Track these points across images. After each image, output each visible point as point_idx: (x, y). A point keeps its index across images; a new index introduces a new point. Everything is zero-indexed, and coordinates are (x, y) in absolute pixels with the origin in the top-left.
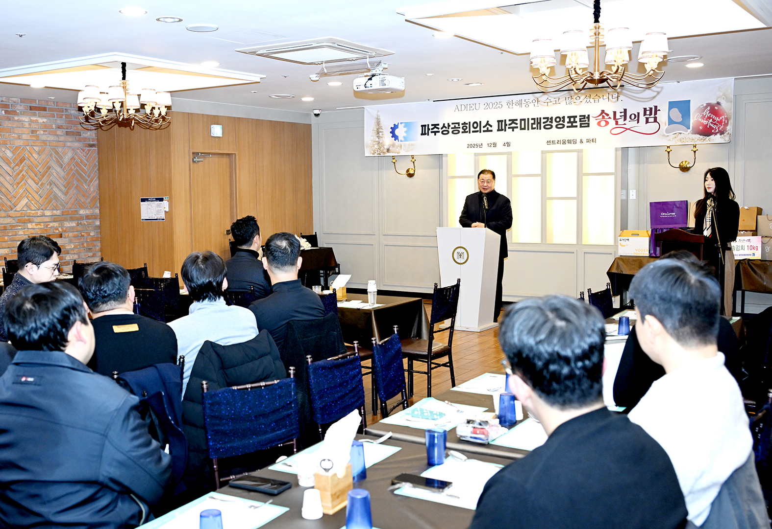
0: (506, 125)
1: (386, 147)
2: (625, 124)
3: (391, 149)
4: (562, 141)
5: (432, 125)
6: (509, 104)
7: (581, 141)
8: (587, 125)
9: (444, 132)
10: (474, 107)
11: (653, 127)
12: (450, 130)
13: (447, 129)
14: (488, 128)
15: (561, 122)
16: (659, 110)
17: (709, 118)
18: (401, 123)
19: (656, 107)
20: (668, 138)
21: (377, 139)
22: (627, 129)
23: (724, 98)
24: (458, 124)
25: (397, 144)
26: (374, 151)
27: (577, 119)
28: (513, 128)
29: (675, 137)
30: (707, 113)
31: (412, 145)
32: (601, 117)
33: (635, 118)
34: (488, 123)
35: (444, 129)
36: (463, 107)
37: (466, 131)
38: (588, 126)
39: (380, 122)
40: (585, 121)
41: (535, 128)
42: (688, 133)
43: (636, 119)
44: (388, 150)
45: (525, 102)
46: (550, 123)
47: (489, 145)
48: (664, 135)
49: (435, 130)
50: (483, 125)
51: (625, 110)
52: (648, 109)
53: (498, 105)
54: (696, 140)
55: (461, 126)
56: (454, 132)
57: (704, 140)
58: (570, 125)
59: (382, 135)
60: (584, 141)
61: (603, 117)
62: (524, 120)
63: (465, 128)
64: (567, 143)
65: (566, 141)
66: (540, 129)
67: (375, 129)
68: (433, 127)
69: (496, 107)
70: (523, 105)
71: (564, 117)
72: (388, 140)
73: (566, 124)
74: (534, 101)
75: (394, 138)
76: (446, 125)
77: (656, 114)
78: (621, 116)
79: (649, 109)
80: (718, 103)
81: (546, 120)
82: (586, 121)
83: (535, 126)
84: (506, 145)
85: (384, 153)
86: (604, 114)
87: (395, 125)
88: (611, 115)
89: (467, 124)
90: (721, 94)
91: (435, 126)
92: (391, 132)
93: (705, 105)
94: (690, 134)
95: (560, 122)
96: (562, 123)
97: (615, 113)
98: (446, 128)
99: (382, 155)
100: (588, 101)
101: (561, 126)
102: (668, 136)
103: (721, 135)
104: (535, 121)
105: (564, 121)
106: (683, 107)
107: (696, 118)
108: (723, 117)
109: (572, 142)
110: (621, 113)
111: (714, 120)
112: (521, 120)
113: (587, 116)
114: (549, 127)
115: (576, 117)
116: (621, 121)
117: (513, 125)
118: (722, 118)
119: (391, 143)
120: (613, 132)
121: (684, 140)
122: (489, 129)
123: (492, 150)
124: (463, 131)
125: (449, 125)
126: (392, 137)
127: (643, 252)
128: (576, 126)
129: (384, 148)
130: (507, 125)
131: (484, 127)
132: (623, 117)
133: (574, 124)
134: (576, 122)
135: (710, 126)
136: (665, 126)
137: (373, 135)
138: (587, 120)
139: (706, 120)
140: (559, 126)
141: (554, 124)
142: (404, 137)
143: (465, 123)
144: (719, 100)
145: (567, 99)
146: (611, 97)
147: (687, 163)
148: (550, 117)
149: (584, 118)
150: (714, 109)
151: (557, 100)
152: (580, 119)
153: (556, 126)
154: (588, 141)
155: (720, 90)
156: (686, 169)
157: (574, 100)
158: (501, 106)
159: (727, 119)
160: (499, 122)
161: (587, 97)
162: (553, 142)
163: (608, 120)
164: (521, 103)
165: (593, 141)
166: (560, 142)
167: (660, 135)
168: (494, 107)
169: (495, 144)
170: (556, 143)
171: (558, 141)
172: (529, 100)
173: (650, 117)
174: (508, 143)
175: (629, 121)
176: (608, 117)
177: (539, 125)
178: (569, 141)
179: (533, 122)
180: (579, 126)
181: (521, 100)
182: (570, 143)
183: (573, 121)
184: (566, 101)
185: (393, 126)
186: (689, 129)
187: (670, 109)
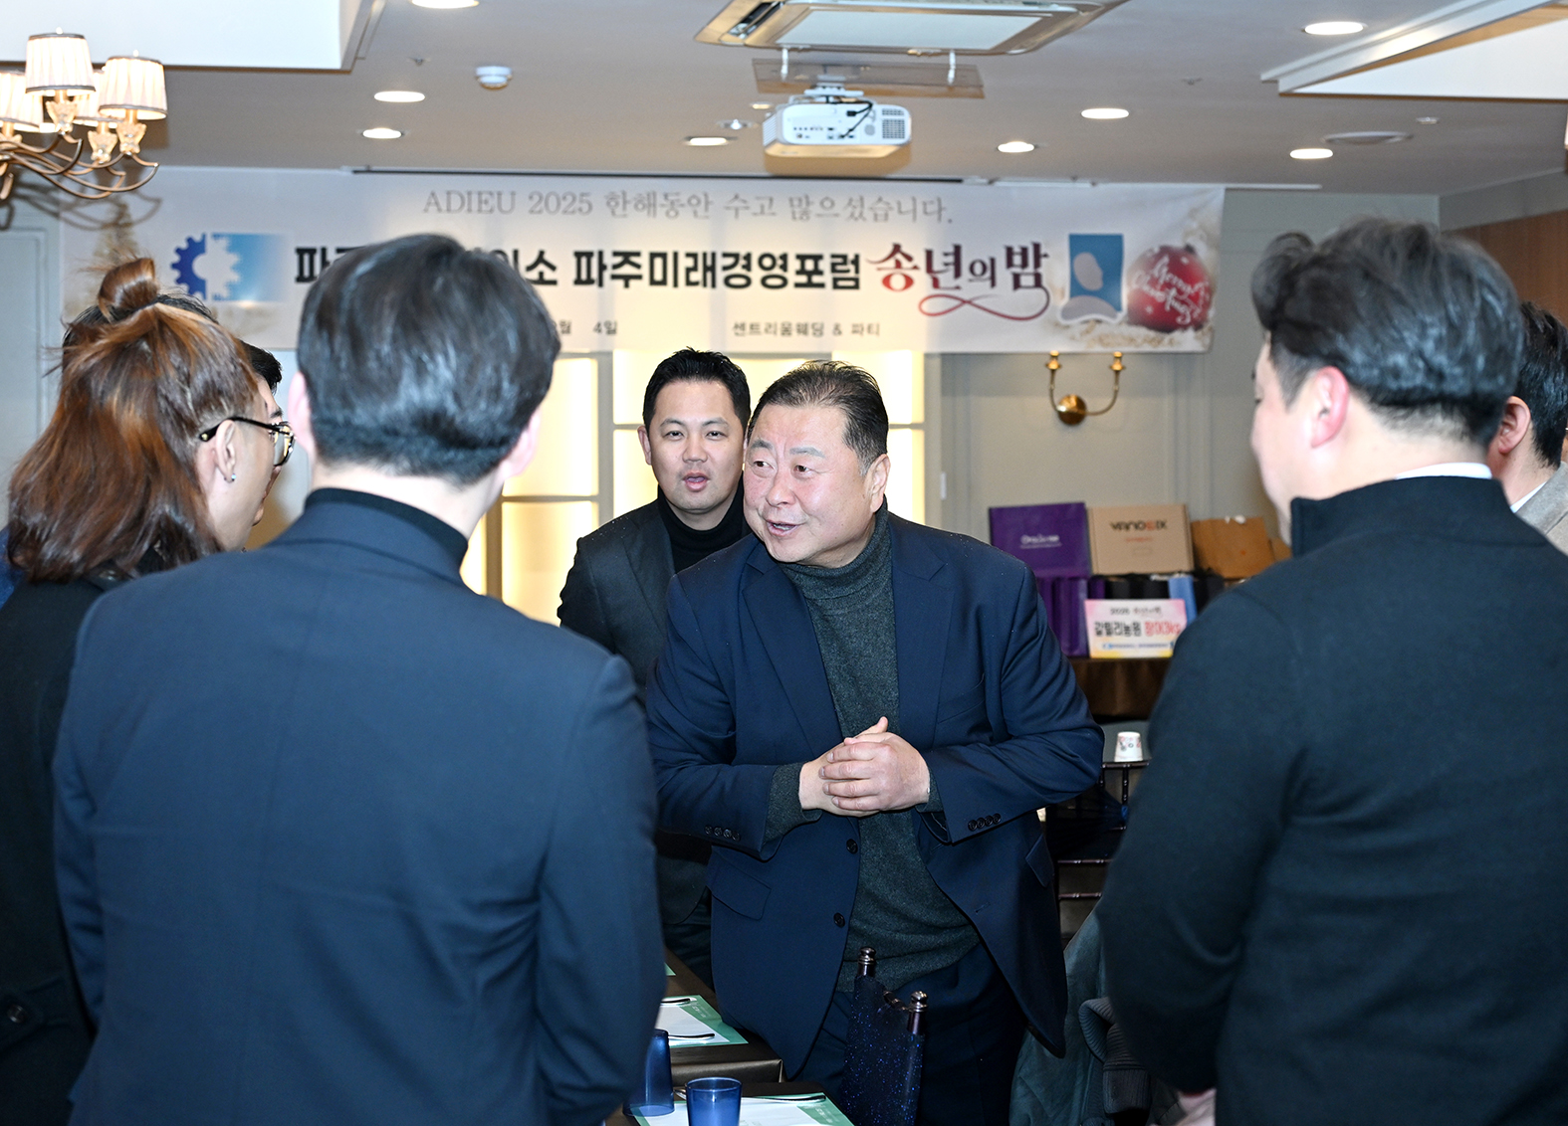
0: (602, 267)
2: (958, 288)
4: (779, 326)
6: (613, 203)
7: (838, 330)
8: (852, 283)
10: (493, 202)
11: (1031, 298)
14: (541, 274)
15: (777, 271)
16: (1046, 256)
17: (1168, 285)
18: (216, 236)
19: (1037, 247)
20: (1069, 332)
22: (964, 302)
23: (1202, 236)
27: (825, 265)
28: (627, 279)
29: (1087, 332)
30: (1162, 271)
31: (261, 313)
32: (891, 263)
33: (983, 273)
34: (541, 258)
36: (456, 202)
38: (856, 287)
39: (127, 224)
40: (846, 272)
41: (696, 284)
42: (1117, 320)
43: (988, 274)
45: (664, 202)
46: (744, 272)
48: (1057, 325)
50: (524, 262)
51: (957, 250)
52: (1017, 249)
53: (577, 204)
54: (1139, 341)
57: (1159, 342)
58: (803, 279)
60: (846, 329)
61: (898, 265)
62: (663, 256)
65: (794, 326)
66: (714, 285)
69: (571, 209)
70: (661, 212)
71: (784, 257)
73: (792, 277)
74: (694, 201)
75: (185, 286)
77: (1037, 264)
78: (946, 264)
79: (1019, 250)
80: (1189, 250)
81: (730, 261)
82: (848, 271)
83: (696, 276)
84: (604, 329)
86: (899, 256)
87: (190, 240)
88: (921, 261)
90: (1195, 225)
92: (175, 266)
93: (1156, 250)
94: (1123, 324)
95: (773, 270)
96: (780, 272)
97: (929, 254)
100: (857, 214)
101: (779, 282)
102: (1068, 327)
103: (1196, 330)
104: (696, 262)
105: (784, 267)
106: (1103, 252)
107: (1137, 284)
108: (1201, 285)
109: (810, 331)
110: (946, 254)
111: (1180, 292)
112: (653, 256)
113: (851, 257)
114: (742, 281)
115: (821, 257)
117: (627, 270)
118: (1200, 288)
120: (926, 306)
122: (546, 277)
126: (181, 280)
128: (821, 285)
130: (605, 267)
131: (530, 268)
132: (952, 267)
133: (816, 279)
134: (820, 273)
135: (1170, 306)
136: (1061, 300)
138: (851, 267)
139: (1162, 289)
140: (770, 282)
141: (756, 274)
144: (1191, 241)
145: (796, 203)
146: (920, 208)
147: (1073, 402)
148: (743, 253)
149: (845, 263)
150: (1179, 264)
151: (766, 203)
152: (834, 265)
153: (763, 281)
154: (857, 330)
155: (1193, 213)
156: (1073, 418)
157: (815, 208)
158: (585, 207)
159: (1209, 290)
160: (578, 255)
161: (854, 203)
162: (754, 328)
163: (912, 274)
164: (652, 203)
165: (870, 331)
166: (773, 329)
167: (1051, 320)
168: (562, 208)
169: (568, 323)
170: (763, 331)
171: (769, 326)
172: (678, 197)
173: (1025, 271)
174: (608, 324)
175: (970, 280)
176: (911, 265)
177: (709, 274)
178: (802, 328)
179: (692, 265)
180: (829, 284)
181: (652, 195)
182: (805, 333)
183: (812, 268)
184: (794, 209)
185: (184, 245)
186: (1118, 308)
187: (1073, 254)
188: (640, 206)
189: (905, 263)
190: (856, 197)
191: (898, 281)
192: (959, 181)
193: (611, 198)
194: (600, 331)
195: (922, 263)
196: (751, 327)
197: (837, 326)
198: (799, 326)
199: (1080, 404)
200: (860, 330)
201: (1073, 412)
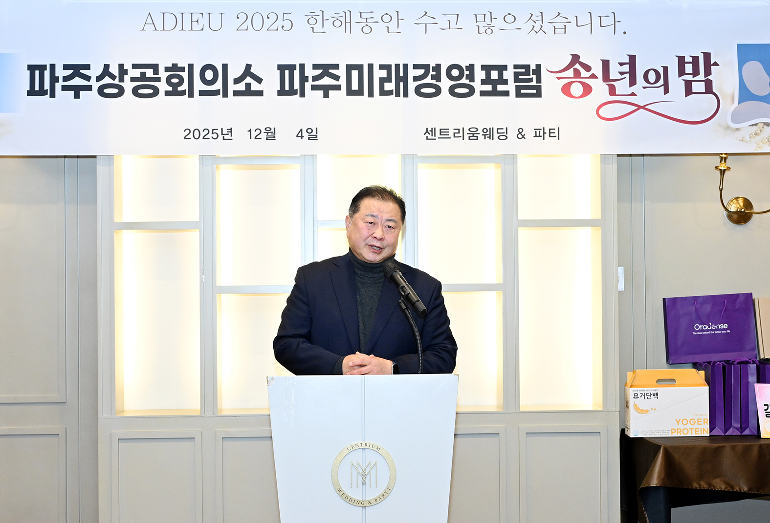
0: (304, 79)
2: (633, 94)
4: (467, 131)
5: (66, 67)
6: (312, 21)
7: (521, 134)
8: (534, 91)
9: (107, 91)
10: (204, 21)
11: (704, 104)
12: (128, 85)
13: (117, 81)
14: (248, 85)
15: (464, 81)
16: (716, 64)
19: (707, 56)
20: (739, 135)
22: (639, 107)
24: (155, 67)
27: (508, 75)
28: (326, 90)
29: (756, 134)
32: (570, 73)
33: (657, 80)
34: (248, 71)
35: (107, 80)
36: (170, 22)
37: (180, 89)
38: (538, 95)
40: (528, 81)
41: (390, 93)
43: (661, 82)
45: (360, 20)
46: (434, 82)
47: (254, 134)
48: (728, 128)
49: (77, 81)
50: (232, 75)
51: (632, 58)
52: (688, 59)
53: (280, 23)
55: (163, 75)
56: (141, 91)
58: (489, 88)
60: (529, 133)
61: (577, 74)
62: (360, 68)
63: (175, 80)
64: (481, 137)
65: (480, 131)
66: (406, 95)
68: (69, 72)
69: (274, 27)
70: (356, 28)
71: (471, 68)
73: (478, 86)
76: (114, 70)
77: (708, 72)
78: (622, 73)
79: (690, 60)
81: (421, 72)
82: (531, 80)
83: (389, 86)
84: (306, 135)
86: (577, 66)
88: (598, 70)
89: (182, 69)
91: (77, 70)
95: (462, 81)
96: (467, 82)
97: (606, 64)
98: (113, 77)
100: (537, 28)
101: (466, 91)
102: (738, 129)
104: (389, 74)
105: (471, 77)
109: (496, 135)
110: (621, 64)
112: (350, 68)
113: (533, 67)
114: (432, 90)
115: (505, 67)
116: (623, 87)
117: (326, 81)
120: (605, 112)
122: (253, 89)
123: (263, 146)
124: (170, 89)
125: (123, 71)
127: (696, 426)
128: (506, 94)
130: (306, 79)
131: (237, 81)
132: (627, 76)
133: (500, 88)
134: (505, 82)
136: (729, 106)
138: (534, 77)
140: (458, 90)
143: (175, 67)
145: (481, 18)
146: (596, 21)
148: (433, 65)
149: (527, 73)
151: (454, 19)
152: (516, 75)
153: (452, 91)
154: (539, 133)
156: (742, 217)
157: (498, 23)
158: (287, 25)
160: (282, 68)
161: (533, 18)
162: (444, 133)
163: (589, 81)
164: (348, 20)
165: (552, 135)
166: (461, 134)
167: (720, 125)
168: (266, 26)
169: (272, 130)
170: (451, 135)
171: (457, 131)
172: (371, 15)
173: (696, 78)
174: (310, 131)
175: (644, 88)
176: (589, 74)
177: (402, 84)
178: (488, 133)
179: (385, 76)
180: (513, 92)
181: (348, 13)
182: (491, 137)
183: (496, 78)
184: (478, 24)
187: (741, 63)
188: (337, 23)
190: (536, 13)
191: (576, 89)
194: (302, 137)
195: (599, 72)
196: (441, 132)
197: (521, 131)
198: (485, 131)
199: (748, 204)
200: (542, 134)
201: (740, 212)
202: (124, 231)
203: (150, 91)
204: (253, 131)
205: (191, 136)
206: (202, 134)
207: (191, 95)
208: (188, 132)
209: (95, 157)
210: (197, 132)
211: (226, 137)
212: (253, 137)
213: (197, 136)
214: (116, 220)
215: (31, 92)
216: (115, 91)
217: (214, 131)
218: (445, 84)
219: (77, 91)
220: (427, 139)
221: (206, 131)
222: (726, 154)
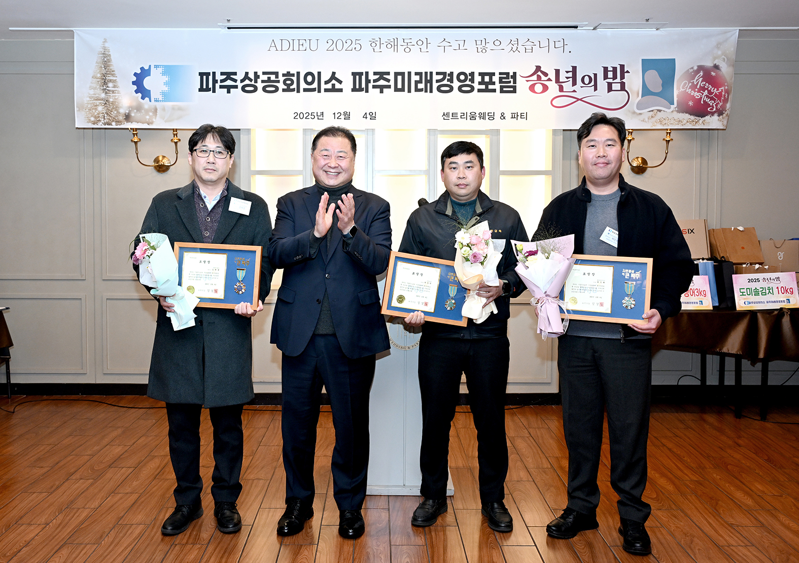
1: (122, 111)
2: (574, 91)
3: (133, 115)
4: (469, 114)
5: (222, 74)
6: (374, 45)
7: (503, 116)
8: (512, 89)
9: (247, 89)
10: (306, 45)
11: (618, 97)
12: (260, 85)
13: (253, 83)
14: (333, 85)
15: (468, 82)
16: (628, 72)
17: (703, 89)
19: (622, 67)
20: (641, 117)
21: (103, 95)
22: (578, 100)
23: (724, 59)
24: (276, 74)
25: (146, 107)
26: (95, 117)
27: (496, 79)
28: (382, 88)
29: (652, 117)
30: (699, 80)
31: (180, 109)
32: (535, 77)
33: (590, 82)
34: (333, 76)
35: (247, 82)
37: (291, 87)
38: (515, 91)
39: (109, 61)
40: (508, 83)
41: (421, 90)
42: (671, 110)
43: (593, 83)
44: (128, 118)
45: (403, 44)
46: (449, 83)
48: (634, 113)
49: (229, 83)
50: (324, 78)
51: (574, 68)
53: (353, 46)
54: (685, 122)
55: (281, 79)
56: (268, 89)
57: (696, 123)
58: (483, 87)
59: (114, 87)
60: (508, 116)
61: (539, 78)
62: (402, 74)
63: (289, 82)
64: (478, 118)
65: (477, 114)
66: (431, 91)
67: (99, 75)
68: (224, 77)
69: (350, 48)
70: (401, 49)
71: (472, 74)
72: (126, 97)
73: (476, 86)
74: (420, 43)
75: (140, 95)
76: (251, 76)
77: (622, 77)
78: (567, 78)
79: (611, 69)
80: (716, 67)
81: (441, 77)
82: (510, 82)
83: (421, 86)
84: (369, 116)
85: (118, 122)
86: (539, 73)
87: (142, 69)
88: (552, 76)
89: (293, 75)
90: (720, 53)
91: (229, 75)
92: (134, 83)
93: (696, 68)
94: (675, 113)
95: (466, 82)
96: (470, 83)
97: (557, 72)
98: (251, 80)
99: (114, 125)
100: (514, 49)
101: (469, 89)
102: (640, 114)
103: (719, 116)
104: (421, 78)
105: (472, 80)
106: (664, 69)
107: (683, 88)
108: (723, 88)
109: (487, 117)
110: (567, 72)
111: (710, 92)
112: (396, 74)
113: (511, 74)
114: (448, 89)
115: (494, 74)
116: (568, 86)
117: (382, 82)
118: (722, 90)
119: (134, 104)
120: (558, 102)
121: (666, 122)
122: (336, 87)
124: (286, 87)
125: (257, 76)
126: (136, 92)
128: (494, 91)
129: (118, 112)
130: (369, 81)
131: (326, 83)
132: (571, 79)
133: (490, 87)
134: (494, 83)
135: (704, 101)
136: (636, 99)
137: (94, 85)
138: (512, 80)
139: (699, 92)
140: (464, 89)
142: (164, 94)
143: (288, 74)
144: (717, 62)
145: (479, 43)
146: (552, 45)
147: (640, 160)
148: (448, 72)
149: (507, 77)
150: (710, 76)
151: (462, 43)
152: (501, 79)
153: (460, 89)
154: (514, 116)
155: (718, 46)
156: (640, 170)
157: (490, 46)
158: (358, 47)
159: (728, 92)
160: (354, 74)
161: (512, 42)
162: (454, 115)
163: (546, 83)
164: (396, 44)
165: (522, 117)
166: (465, 116)
167: (629, 111)
168: (345, 48)
169: (348, 113)
170: (459, 117)
171: (463, 114)
172: (410, 41)
173: (614, 81)
174: (371, 114)
175: (581, 87)
176: (546, 78)
177: (429, 84)
178: (482, 116)
179: (418, 79)
180: (498, 90)
181: (396, 40)
182: (484, 118)
183: (488, 81)
184: (477, 46)
185: (139, 71)
186: (673, 104)
187: (644, 71)
188: (389, 46)
189: (543, 78)
190: (514, 39)
191: (538, 88)
192: (576, 27)
193: (373, 42)
194: (366, 118)
195: (553, 77)
196: (453, 115)
197: (503, 114)
198: (480, 114)
199: (644, 161)
200: (516, 116)
201: (640, 166)
202: (257, 176)
203: (274, 89)
204: (336, 114)
205: (298, 117)
206: (305, 116)
207: (298, 91)
208: (296, 114)
209: (239, 130)
210: (301, 114)
211: (319, 118)
212: (336, 117)
213: (301, 117)
214: (252, 169)
215: (201, 90)
216: (252, 89)
217: (313, 114)
218: (456, 84)
219: (229, 88)
220: (444, 119)
221: (307, 114)
222: (632, 130)
